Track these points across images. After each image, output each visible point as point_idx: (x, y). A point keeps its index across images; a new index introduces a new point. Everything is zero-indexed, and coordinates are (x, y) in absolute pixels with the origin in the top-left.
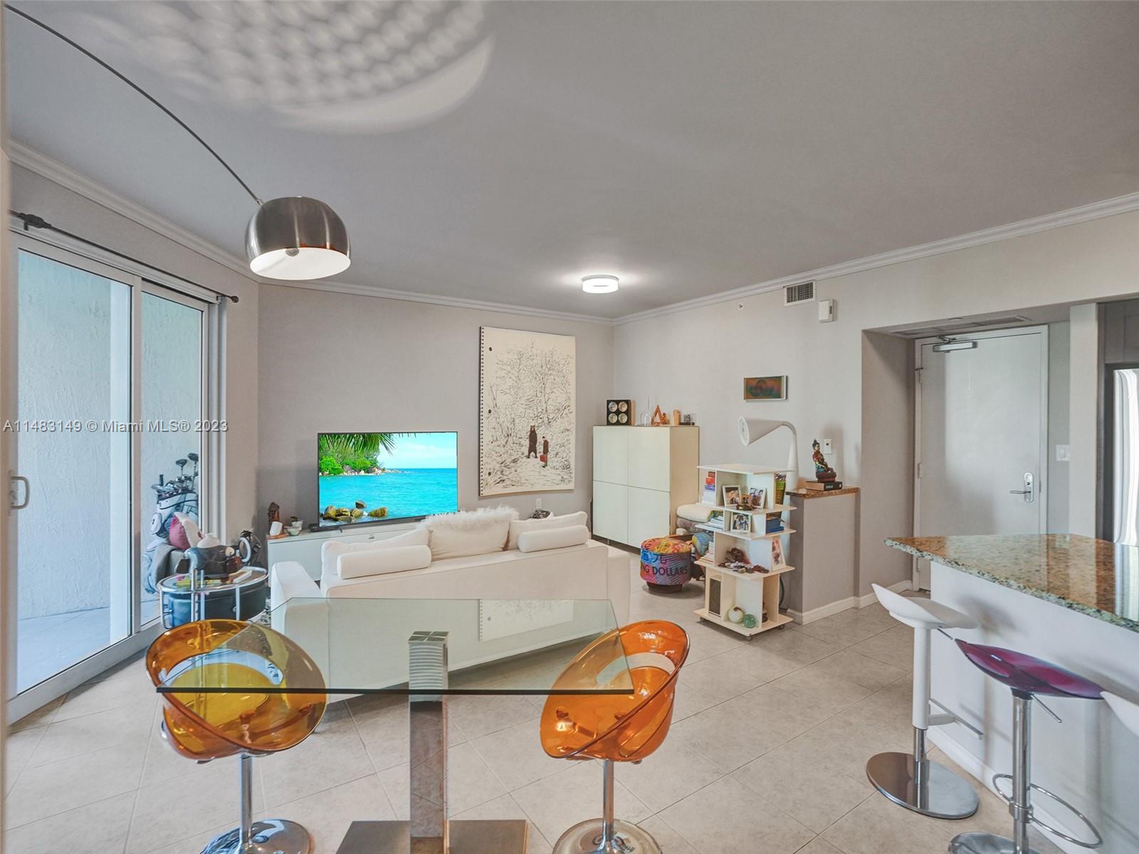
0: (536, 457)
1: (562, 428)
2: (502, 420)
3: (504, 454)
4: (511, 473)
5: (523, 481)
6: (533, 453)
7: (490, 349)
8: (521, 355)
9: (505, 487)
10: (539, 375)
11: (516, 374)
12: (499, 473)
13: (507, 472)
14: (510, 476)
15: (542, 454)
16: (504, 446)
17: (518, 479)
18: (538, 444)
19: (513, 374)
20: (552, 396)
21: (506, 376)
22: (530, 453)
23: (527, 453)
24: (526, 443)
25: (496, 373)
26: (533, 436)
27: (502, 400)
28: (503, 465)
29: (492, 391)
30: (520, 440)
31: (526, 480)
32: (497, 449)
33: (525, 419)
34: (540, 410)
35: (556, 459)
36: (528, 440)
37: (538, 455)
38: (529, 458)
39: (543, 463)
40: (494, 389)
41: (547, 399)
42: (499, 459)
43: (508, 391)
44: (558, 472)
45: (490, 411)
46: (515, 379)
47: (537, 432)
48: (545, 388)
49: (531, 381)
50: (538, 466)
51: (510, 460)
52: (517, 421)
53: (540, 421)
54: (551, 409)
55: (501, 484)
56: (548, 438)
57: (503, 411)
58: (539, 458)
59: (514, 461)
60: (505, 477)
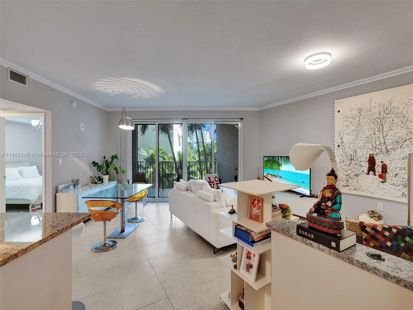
0: (375, 175)
1: (402, 156)
2: (347, 151)
3: (349, 170)
4: (354, 182)
5: (363, 188)
6: (371, 172)
7: (339, 111)
8: (360, 110)
9: (349, 190)
10: (378, 120)
11: (357, 123)
12: (345, 181)
13: (351, 181)
14: (353, 184)
15: (380, 173)
16: (349, 166)
17: (359, 187)
18: (376, 166)
19: (355, 123)
20: (390, 132)
21: (350, 124)
22: (369, 171)
23: (366, 171)
24: (367, 165)
25: (343, 124)
26: (372, 161)
27: (346, 139)
28: (348, 177)
29: (340, 134)
30: (361, 163)
31: (366, 188)
32: (344, 167)
33: (365, 150)
34: (378, 143)
35: (396, 179)
36: (367, 163)
37: (377, 174)
38: (368, 174)
39: (382, 180)
40: (341, 133)
41: (385, 135)
42: (345, 173)
43: (351, 133)
44: (398, 188)
45: (339, 146)
46: (356, 126)
47: (375, 158)
48: (383, 128)
49: (369, 125)
50: (377, 181)
51: (352, 174)
52: (358, 151)
53: (378, 151)
54: (389, 142)
55: (347, 188)
56: (386, 162)
57: (348, 145)
58: (377, 176)
59: (356, 175)
60: (349, 184)
